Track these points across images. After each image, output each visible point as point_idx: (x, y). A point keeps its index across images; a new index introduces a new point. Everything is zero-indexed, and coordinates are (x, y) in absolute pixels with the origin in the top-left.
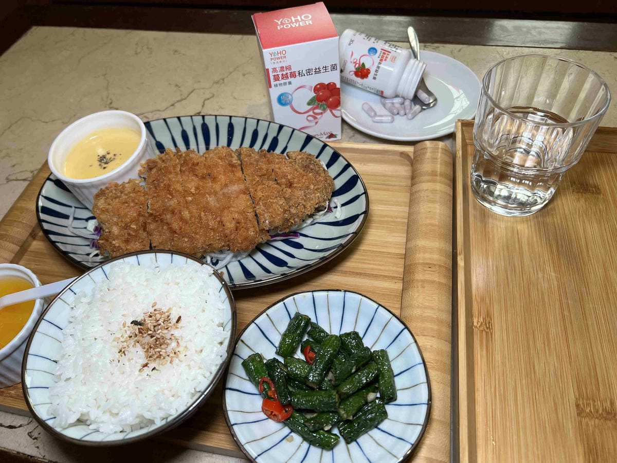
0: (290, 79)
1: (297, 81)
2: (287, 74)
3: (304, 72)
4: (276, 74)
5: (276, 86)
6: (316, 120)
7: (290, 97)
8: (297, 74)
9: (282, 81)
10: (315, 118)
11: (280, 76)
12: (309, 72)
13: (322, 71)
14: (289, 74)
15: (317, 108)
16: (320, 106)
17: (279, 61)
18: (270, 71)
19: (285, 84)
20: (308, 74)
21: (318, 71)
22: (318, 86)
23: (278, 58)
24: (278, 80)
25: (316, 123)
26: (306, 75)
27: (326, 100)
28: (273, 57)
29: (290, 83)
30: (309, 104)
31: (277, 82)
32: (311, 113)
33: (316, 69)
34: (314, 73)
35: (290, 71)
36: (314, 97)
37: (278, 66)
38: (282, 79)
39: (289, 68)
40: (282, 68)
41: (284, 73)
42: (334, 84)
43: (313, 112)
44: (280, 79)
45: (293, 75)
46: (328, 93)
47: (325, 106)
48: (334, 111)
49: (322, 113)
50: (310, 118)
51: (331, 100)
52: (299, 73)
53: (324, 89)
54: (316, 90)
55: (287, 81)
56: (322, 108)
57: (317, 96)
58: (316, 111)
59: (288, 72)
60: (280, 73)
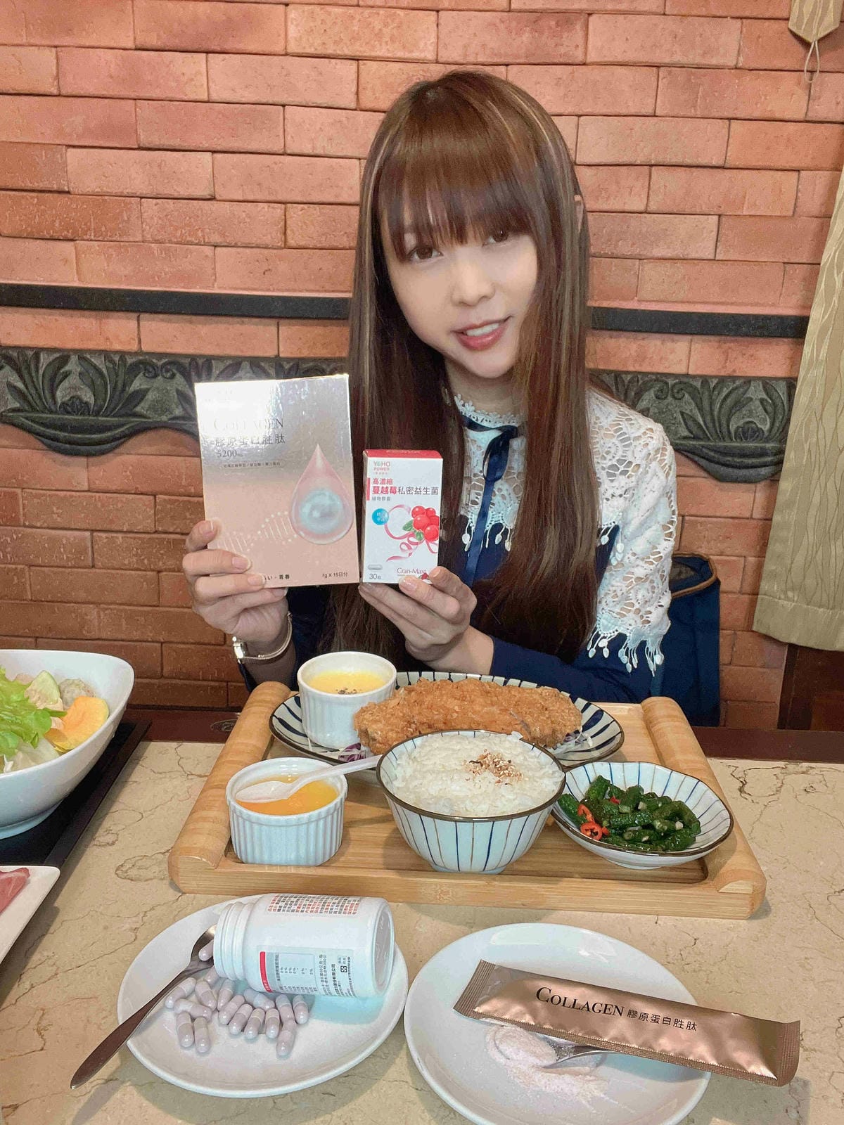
0: (389, 495)
1: (396, 499)
2: (387, 488)
3: (405, 490)
4: (376, 485)
5: (374, 499)
6: (409, 552)
7: (386, 516)
8: (397, 491)
9: (382, 495)
10: (410, 548)
11: (380, 489)
12: (409, 490)
13: (423, 492)
14: (389, 489)
15: (412, 535)
16: (416, 534)
17: (381, 471)
18: (372, 481)
19: (384, 498)
20: (409, 492)
21: (418, 492)
22: (417, 509)
23: (382, 469)
24: (377, 493)
25: (410, 554)
26: (406, 493)
27: (424, 528)
28: (376, 467)
30: (405, 528)
31: (376, 495)
32: (405, 540)
33: (417, 489)
34: (414, 493)
35: (391, 486)
36: (411, 522)
37: (380, 478)
38: (382, 492)
39: (390, 481)
40: (384, 480)
41: (385, 486)
42: (434, 511)
43: (409, 541)
45: (393, 491)
46: (426, 521)
47: (422, 536)
48: (430, 544)
49: (417, 544)
50: (404, 547)
51: (428, 528)
52: (399, 490)
53: (423, 514)
54: (414, 513)
55: (386, 496)
56: (418, 537)
57: (415, 521)
58: (411, 539)
59: (389, 486)
60: (381, 486)
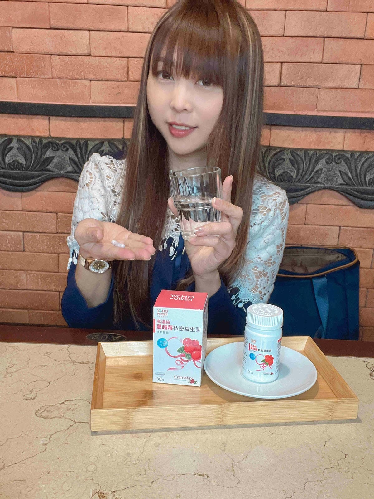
0: (168, 330)
1: (172, 333)
2: (166, 326)
3: (178, 328)
4: (159, 324)
5: (158, 332)
6: (182, 366)
7: (166, 342)
8: (173, 328)
9: (163, 330)
10: (182, 363)
11: (162, 326)
12: (181, 328)
13: (190, 330)
14: (168, 326)
15: (184, 356)
16: (186, 355)
17: (162, 316)
18: (156, 321)
19: (164, 332)
20: (180, 329)
22: (186, 340)
23: (162, 314)
24: (160, 328)
25: (182, 367)
26: (179, 330)
27: (191, 352)
28: (159, 313)
29: (167, 333)
30: (179, 351)
31: (159, 330)
32: (179, 359)
33: (186, 328)
34: (184, 330)
35: (169, 325)
36: (183, 347)
37: (161, 319)
38: (163, 328)
39: (168, 322)
40: (164, 321)
41: (165, 325)
42: (198, 342)
43: (181, 359)
44: (162, 328)
45: (170, 328)
46: (192, 347)
47: (190, 356)
48: (196, 362)
49: (187, 361)
50: (178, 362)
51: (194, 352)
52: (174, 327)
53: (191, 343)
54: (185, 342)
55: (166, 331)
56: (188, 357)
57: (185, 347)
58: (183, 358)
59: (167, 325)
60: (162, 324)
